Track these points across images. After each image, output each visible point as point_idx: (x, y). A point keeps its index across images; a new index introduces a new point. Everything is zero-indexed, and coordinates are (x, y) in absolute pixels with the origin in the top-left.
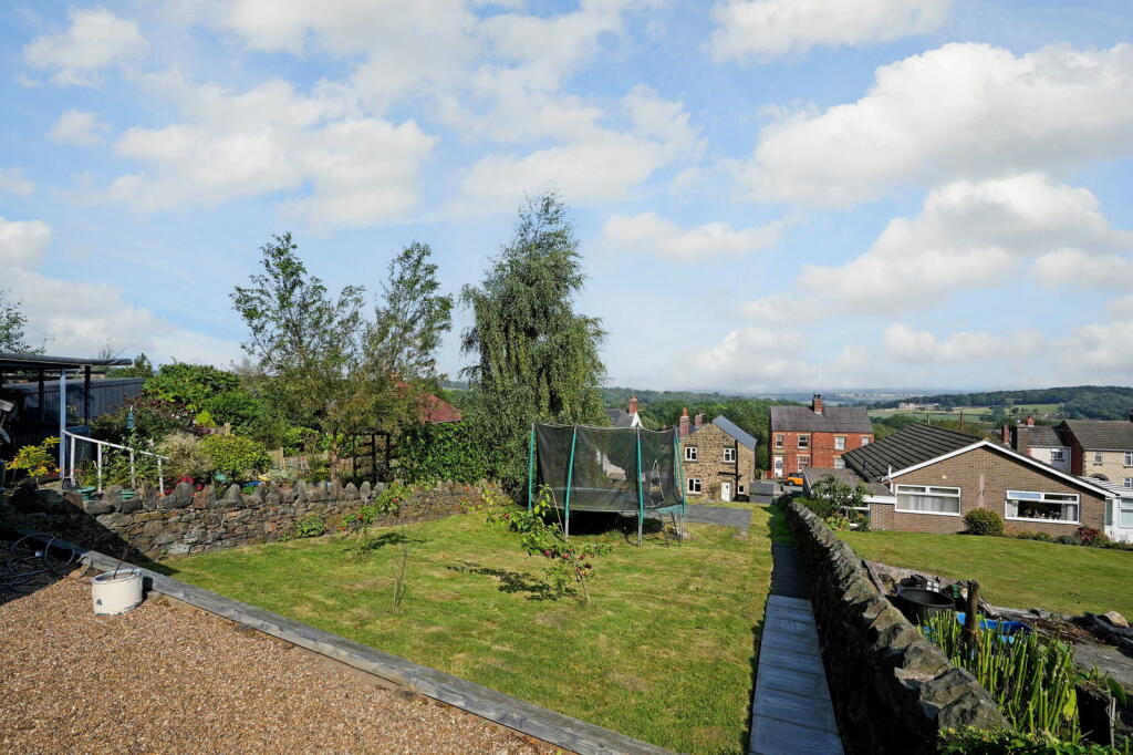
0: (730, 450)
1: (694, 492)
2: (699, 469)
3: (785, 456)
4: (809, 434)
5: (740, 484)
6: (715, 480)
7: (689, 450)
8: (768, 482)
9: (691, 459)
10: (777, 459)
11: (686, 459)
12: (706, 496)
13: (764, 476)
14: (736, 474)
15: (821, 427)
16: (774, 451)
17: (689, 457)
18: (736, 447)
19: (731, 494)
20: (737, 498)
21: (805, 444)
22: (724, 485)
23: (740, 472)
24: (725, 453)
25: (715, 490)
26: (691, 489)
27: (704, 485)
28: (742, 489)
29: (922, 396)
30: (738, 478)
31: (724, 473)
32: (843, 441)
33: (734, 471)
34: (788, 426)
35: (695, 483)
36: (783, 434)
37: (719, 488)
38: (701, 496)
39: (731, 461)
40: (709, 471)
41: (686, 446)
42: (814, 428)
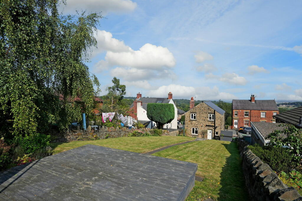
0: (212, 115)
1: (195, 134)
2: (197, 123)
3: (239, 120)
4: (249, 111)
5: (216, 131)
6: (204, 129)
7: (192, 115)
8: (231, 131)
9: (193, 119)
10: (235, 121)
11: (191, 119)
12: (200, 136)
13: (229, 128)
14: (214, 126)
15: (255, 108)
16: (234, 118)
17: (192, 118)
18: (214, 113)
19: (212, 136)
20: (215, 138)
21: (247, 115)
22: (209, 131)
23: (216, 125)
24: (209, 116)
25: (204, 134)
26: (193, 132)
27: (199, 131)
28: (217, 133)
29: (288, 102)
30: (215, 128)
31: (209, 126)
32: (264, 114)
33: (213, 125)
34: (240, 108)
35: (195, 130)
36: (238, 111)
37: (206, 132)
38: (198, 136)
39: (212, 120)
40: (201, 125)
41: (191, 113)
42: (251, 108)
